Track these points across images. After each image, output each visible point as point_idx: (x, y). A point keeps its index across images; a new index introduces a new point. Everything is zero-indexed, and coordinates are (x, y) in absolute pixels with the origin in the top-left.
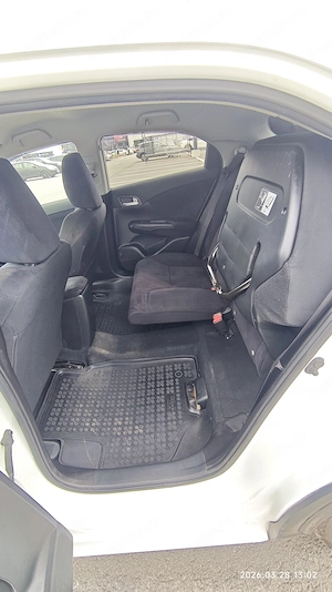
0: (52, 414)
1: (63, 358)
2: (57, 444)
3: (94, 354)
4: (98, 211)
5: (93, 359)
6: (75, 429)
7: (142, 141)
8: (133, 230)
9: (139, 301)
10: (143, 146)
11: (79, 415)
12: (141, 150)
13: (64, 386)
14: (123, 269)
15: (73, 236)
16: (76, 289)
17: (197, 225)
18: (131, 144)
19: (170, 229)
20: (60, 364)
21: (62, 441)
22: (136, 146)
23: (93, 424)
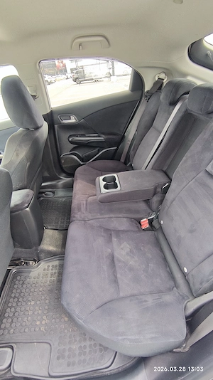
0: (6, 315)
1: (17, 256)
2: (10, 350)
3: (43, 251)
4: (40, 130)
5: (42, 255)
6: (27, 330)
7: (76, 69)
8: (72, 142)
9: (79, 209)
10: (77, 73)
11: (30, 313)
12: (76, 76)
13: (18, 284)
14: (65, 172)
15: (17, 155)
16: (22, 204)
17: (123, 137)
18: (69, 71)
19: (101, 142)
20: (15, 262)
21: (15, 346)
22: (72, 73)
23: (43, 322)
